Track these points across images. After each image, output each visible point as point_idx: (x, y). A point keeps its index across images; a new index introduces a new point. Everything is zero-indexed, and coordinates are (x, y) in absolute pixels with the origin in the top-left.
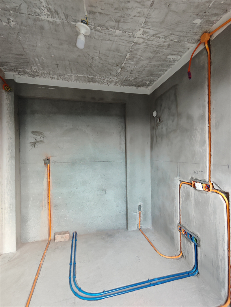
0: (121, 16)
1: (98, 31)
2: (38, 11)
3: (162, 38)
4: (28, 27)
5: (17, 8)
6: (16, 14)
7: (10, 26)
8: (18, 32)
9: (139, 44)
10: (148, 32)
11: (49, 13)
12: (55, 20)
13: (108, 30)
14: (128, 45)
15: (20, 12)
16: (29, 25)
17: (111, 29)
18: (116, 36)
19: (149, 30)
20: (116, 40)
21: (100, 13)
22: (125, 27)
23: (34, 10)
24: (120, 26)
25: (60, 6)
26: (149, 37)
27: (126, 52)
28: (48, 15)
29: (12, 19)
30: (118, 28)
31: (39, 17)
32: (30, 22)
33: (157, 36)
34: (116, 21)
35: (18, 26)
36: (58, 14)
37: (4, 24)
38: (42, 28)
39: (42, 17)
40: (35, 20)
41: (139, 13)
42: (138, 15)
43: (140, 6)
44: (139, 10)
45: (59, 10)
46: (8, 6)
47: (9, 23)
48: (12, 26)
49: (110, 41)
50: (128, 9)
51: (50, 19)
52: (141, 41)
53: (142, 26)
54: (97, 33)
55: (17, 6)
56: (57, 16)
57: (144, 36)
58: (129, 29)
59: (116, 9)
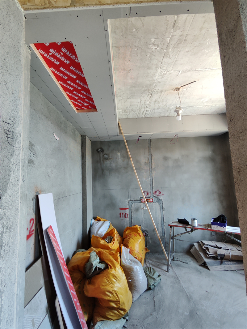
2: (165, 68)
4: (149, 59)
5: (168, 56)
6: (164, 54)
7: (150, 44)
8: (143, 48)
11: (162, 74)
13: (149, 99)
15: (165, 57)
16: (152, 60)
21: (161, 95)
28: (161, 73)
29: (158, 49)
31: (160, 68)
32: (155, 62)
35: (150, 52)
37: (153, 40)
39: (159, 70)
40: (156, 65)
46: (170, 50)
47: (154, 44)
48: (150, 46)
49: (140, 102)
51: (158, 74)
54: (147, 95)
55: (170, 56)
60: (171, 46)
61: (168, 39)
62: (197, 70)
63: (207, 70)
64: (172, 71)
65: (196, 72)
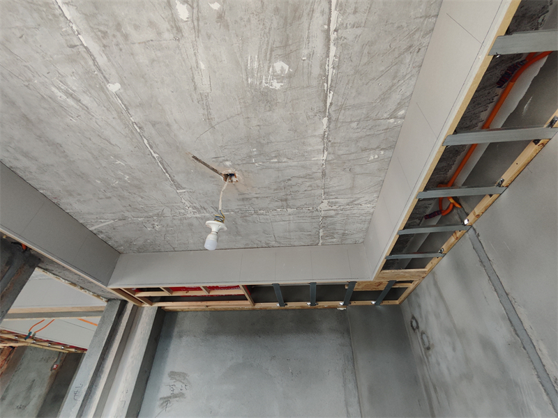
0: (287, 195)
1: (262, 214)
2: (183, 211)
3: (365, 204)
4: (175, 227)
6: (160, 218)
7: (155, 230)
8: (164, 234)
9: (331, 217)
10: (336, 203)
11: (195, 211)
12: (203, 215)
13: (275, 211)
14: (314, 220)
15: (164, 216)
16: (176, 225)
17: (279, 210)
18: (290, 215)
19: (337, 200)
20: (291, 219)
22: (298, 203)
23: (177, 211)
24: (290, 204)
25: (206, 202)
26: (342, 207)
27: (317, 229)
28: (194, 213)
29: (156, 224)
30: (288, 206)
31: (185, 216)
32: (177, 222)
33: (355, 203)
34: (282, 200)
35: (164, 228)
36: (205, 209)
37: (149, 229)
38: (191, 225)
39: (189, 216)
40: (181, 220)
41: (311, 186)
42: (310, 188)
43: (306, 180)
44: (308, 184)
45: (206, 206)
46: (151, 214)
47: (154, 227)
48: (157, 230)
50: (291, 186)
51: (198, 215)
52: (332, 213)
53: (323, 197)
55: (160, 212)
56: (205, 211)
57: (334, 208)
58: (306, 204)
59: (276, 190)
60: (145, 214)
61: (139, 219)
62: (165, 169)
63: (155, 155)
64: (183, 201)
65: (168, 169)
